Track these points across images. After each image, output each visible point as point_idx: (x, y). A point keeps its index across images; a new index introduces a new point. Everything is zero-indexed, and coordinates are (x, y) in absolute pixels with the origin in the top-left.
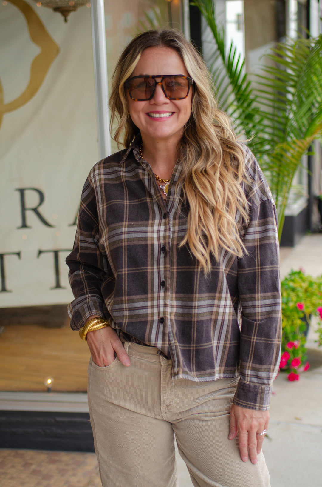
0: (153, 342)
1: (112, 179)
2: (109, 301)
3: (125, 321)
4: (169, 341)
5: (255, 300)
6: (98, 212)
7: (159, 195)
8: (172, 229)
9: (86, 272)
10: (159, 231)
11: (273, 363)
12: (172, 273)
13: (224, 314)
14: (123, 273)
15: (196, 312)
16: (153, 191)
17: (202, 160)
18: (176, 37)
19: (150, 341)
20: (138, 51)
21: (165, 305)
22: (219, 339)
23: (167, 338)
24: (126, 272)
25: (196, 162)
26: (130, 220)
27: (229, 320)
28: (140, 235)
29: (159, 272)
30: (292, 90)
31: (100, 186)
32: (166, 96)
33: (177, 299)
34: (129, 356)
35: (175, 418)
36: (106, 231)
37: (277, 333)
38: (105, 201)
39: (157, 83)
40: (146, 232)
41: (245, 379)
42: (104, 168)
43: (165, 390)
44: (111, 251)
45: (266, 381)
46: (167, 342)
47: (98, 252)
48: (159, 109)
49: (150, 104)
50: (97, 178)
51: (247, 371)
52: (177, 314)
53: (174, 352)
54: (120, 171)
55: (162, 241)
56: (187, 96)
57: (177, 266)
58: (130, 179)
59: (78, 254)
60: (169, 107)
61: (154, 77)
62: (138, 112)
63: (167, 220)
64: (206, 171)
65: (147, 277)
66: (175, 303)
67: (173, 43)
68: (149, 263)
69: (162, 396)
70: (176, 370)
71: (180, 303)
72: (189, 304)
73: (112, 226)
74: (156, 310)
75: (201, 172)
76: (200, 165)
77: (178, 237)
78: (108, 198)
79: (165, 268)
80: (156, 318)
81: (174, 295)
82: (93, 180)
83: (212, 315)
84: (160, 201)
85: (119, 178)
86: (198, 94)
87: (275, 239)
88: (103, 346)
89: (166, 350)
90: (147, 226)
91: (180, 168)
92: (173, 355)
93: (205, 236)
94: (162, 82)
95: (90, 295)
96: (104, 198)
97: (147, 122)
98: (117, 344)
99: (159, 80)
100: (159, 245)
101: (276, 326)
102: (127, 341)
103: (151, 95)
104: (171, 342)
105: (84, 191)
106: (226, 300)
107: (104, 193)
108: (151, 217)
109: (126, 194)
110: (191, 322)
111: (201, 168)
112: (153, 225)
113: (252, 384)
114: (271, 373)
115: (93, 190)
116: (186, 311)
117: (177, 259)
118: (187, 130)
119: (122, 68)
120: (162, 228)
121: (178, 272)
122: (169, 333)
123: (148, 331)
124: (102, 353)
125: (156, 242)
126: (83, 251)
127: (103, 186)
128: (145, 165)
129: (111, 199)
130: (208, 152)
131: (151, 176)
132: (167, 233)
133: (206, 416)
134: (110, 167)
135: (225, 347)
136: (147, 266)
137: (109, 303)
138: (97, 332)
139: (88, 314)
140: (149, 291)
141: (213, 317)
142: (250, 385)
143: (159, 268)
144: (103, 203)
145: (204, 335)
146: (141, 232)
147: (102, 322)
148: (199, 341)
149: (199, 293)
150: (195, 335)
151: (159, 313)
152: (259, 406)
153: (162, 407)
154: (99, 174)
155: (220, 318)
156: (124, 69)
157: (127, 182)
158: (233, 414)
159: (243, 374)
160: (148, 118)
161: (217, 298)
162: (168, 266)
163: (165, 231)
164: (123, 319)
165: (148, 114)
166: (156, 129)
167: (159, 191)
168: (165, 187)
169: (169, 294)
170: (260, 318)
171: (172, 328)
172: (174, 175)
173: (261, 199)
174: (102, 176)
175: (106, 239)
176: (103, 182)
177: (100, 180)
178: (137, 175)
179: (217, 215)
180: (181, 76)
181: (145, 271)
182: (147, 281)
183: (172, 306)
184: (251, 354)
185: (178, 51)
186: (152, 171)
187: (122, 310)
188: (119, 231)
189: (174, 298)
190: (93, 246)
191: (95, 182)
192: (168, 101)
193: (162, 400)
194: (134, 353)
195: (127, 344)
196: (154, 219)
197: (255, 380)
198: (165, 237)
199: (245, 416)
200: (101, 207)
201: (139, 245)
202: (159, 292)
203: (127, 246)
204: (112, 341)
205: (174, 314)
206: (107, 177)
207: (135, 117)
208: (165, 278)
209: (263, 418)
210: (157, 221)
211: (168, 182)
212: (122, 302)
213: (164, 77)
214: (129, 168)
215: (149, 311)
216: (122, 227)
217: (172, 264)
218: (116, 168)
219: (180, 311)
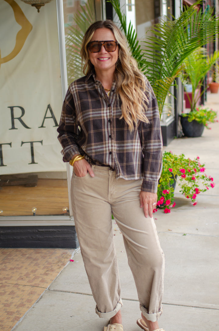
0: (107, 163)
1: (81, 90)
2: (84, 147)
3: (93, 155)
4: (115, 162)
5: (150, 143)
6: (76, 105)
7: (106, 96)
8: (113, 112)
9: (68, 135)
10: (107, 113)
11: (158, 171)
12: (114, 131)
13: (137, 149)
14: (92, 132)
15: (126, 149)
16: (103, 95)
17: (125, 80)
18: (110, 24)
19: (106, 162)
20: (93, 30)
21: (112, 146)
22: (136, 161)
23: (113, 161)
24: (93, 132)
25: (123, 81)
26: (93, 108)
27: (139, 152)
28: (98, 115)
29: (108, 131)
30: (164, 49)
31: (76, 93)
32: (106, 50)
33: (117, 143)
34: (94, 172)
35: (114, 201)
36: (81, 114)
37: (160, 158)
38: (79, 100)
39: (101, 45)
40: (101, 113)
41: (146, 179)
42: (77, 84)
43: (111, 187)
44: (84, 123)
45: (155, 179)
46: (114, 163)
47: (75, 125)
48: (103, 56)
49: (99, 54)
50: (74, 89)
51: (147, 175)
52: (117, 150)
53: (117, 166)
54: (85, 86)
55: (109, 117)
56: (115, 50)
57: (116, 128)
58: (90, 89)
59: (65, 126)
60: (107, 55)
61: (100, 42)
62: (93, 58)
63: (110, 108)
64: (128, 85)
65: (102, 134)
66: (116, 145)
67: (109, 26)
68: (103, 127)
69: (109, 190)
70: (118, 174)
71: (118, 145)
72: (122, 145)
73: (84, 111)
74: (107, 149)
75: (126, 85)
76: (125, 82)
77: (116, 115)
78: (80, 98)
79: (111, 129)
80: (108, 152)
81: (115, 142)
82: (72, 90)
83: (132, 150)
84: (107, 99)
85: (85, 89)
86: (122, 50)
87: (159, 116)
88: (82, 168)
89: (113, 166)
90: (101, 110)
91: (115, 84)
92: (117, 168)
93: (130, 114)
94: (104, 44)
95: (73, 145)
96: (79, 98)
97: (98, 62)
98: (88, 166)
99: (102, 43)
100: (107, 119)
101: (160, 155)
102: (93, 164)
103: (99, 50)
104: (116, 162)
105: (67, 96)
106: (138, 142)
107: (78, 96)
108: (102, 106)
109: (89, 96)
110: (124, 153)
111: (126, 84)
112: (103, 110)
113: (149, 181)
114: (157, 176)
115: (72, 95)
116: (121, 148)
117: (116, 125)
118: (118, 66)
119: (86, 38)
120: (108, 111)
121: (116, 131)
122: (114, 158)
123: (104, 158)
124: (82, 171)
125: (106, 118)
126: (67, 125)
127: (78, 93)
128: (98, 83)
129: (83, 99)
130: (128, 76)
131: (101, 88)
132: (111, 114)
133: (129, 199)
134: (80, 84)
135: (138, 164)
136: (102, 129)
137: (84, 148)
138: (79, 162)
139: (73, 153)
140: (104, 140)
141: (133, 151)
142: (148, 182)
143: (108, 130)
144: (78, 101)
145: (130, 159)
146: (98, 114)
147: (81, 157)
148: (127, 162)
149: (127, 140)
150: (125, 159)
151: (109, 150)
152: (153, 191)
153: (109, 195)
154: (75, 87)
155: (136, 151)
156: (87, 38)
157: (89, 91)
158: (141, 197)
159: (145, 177)
160: (98, 60)
161: (134, 142)
162: (112, 128)
163: (110, 112)
164: (92, 154)
165: (98, 59)
166: (102, 65)
167: (105, 94)
168: (108, 93)
169: (113, 141)
170: (152, 151)
171: (115, 156)
172: (112, 87)
173: (152, 98)
174: (77, 88)
175: (81, 118)
176: (77, 91)
177: (76, 90)
178: (94, 87)
179: (135, 105)
180: (113, 41)
181: (101, 131)
182: (102, 136)
183: (115, 146)
184: (149, 168)
185: (112, 30)
186: (102, 85)
187: (91, 150)
188: (88, 114)
189: (115, 143)
190: (72, 122)
191: (73, 91)
192: (107, 52)
193: (109, 192)
194: (96, 170)
195: (93, 166)
196: (104, 107)
197: (150, 179)
198: (110, 115)
199: (146, 197)
200: (77, 103)
201: (98, 120)
202: (108, 140)
203: (93, 120)
204: (87, 165)
205: (115, 150)
206: (79, 88)
207: (92, 60)
208: (111, 134)
209: (154, 197)
210: (105, 108)
211: (109, 91)
212: (91, 146)
213: (105, 42)
214: (90, 84)
215: (104, 149)
216: (89, 111)
217: (114, 127)
218: (83, 85)
219: (118, 149)
